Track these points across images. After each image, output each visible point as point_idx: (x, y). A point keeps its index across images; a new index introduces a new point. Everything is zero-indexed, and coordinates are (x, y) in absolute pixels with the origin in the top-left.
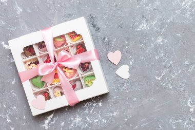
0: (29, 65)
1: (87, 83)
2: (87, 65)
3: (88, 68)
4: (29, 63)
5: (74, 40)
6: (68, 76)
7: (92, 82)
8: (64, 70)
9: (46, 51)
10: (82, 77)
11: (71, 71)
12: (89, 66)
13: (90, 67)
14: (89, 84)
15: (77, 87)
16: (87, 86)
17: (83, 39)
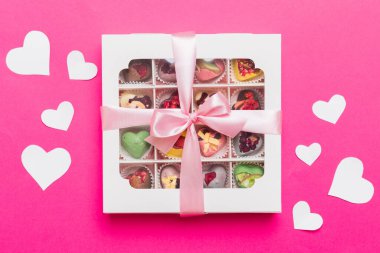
0: (130, 101)
1: (239, 177)
2: (253, 139)
3: (253, 147)
4: (132, 96)
5: (243, 78)
6: (205, 151)
7: (253, 181)
8: (201, 134)
9: (175, 81)
10: (234, 163)
11: (217, 142)
12: (257, 142)
13: (258, 146)
14: (246, 183)
15: (216, 180)
16: (238, 184)
17: (263, 81)
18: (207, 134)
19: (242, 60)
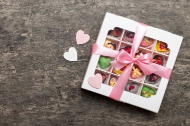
0: (109, 44)
1: (144, 92)
2: (156, 78)
3: (153, 81)
4: (110, 42)
5: (160, 50)
6: (133, 76)
7: (150, 95)
8: (134, 68)
9: (132, 42)
11: (140, 74)
13: (157, 81)
14: (146, 95)
15: (134, 90)
16: (142, 94)
17: (168, 54)
18: (137, 69)
19: (163, 43)
